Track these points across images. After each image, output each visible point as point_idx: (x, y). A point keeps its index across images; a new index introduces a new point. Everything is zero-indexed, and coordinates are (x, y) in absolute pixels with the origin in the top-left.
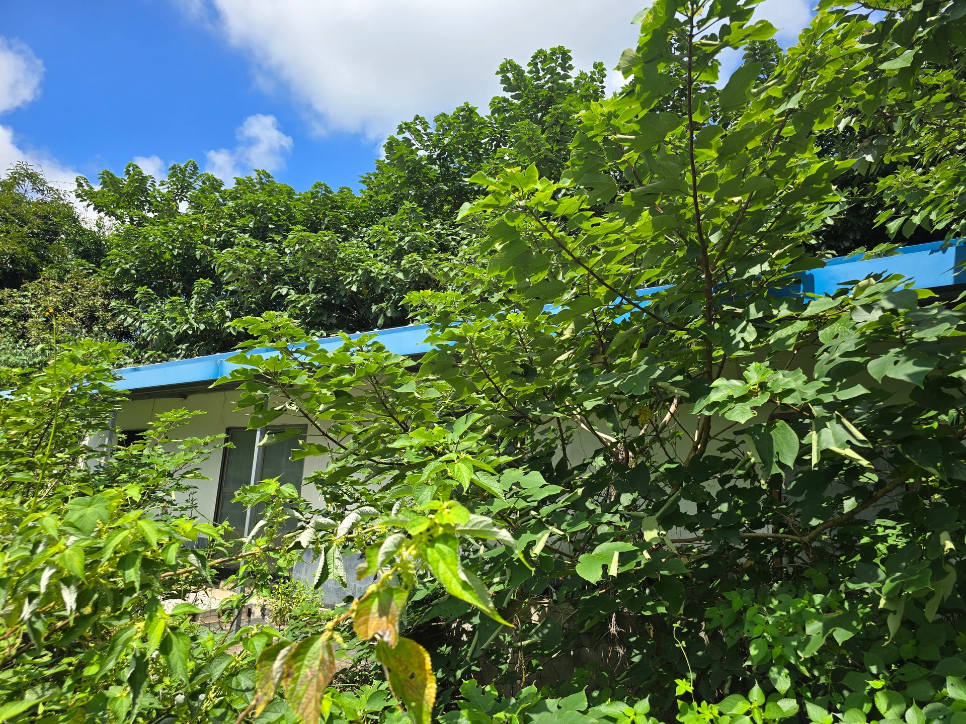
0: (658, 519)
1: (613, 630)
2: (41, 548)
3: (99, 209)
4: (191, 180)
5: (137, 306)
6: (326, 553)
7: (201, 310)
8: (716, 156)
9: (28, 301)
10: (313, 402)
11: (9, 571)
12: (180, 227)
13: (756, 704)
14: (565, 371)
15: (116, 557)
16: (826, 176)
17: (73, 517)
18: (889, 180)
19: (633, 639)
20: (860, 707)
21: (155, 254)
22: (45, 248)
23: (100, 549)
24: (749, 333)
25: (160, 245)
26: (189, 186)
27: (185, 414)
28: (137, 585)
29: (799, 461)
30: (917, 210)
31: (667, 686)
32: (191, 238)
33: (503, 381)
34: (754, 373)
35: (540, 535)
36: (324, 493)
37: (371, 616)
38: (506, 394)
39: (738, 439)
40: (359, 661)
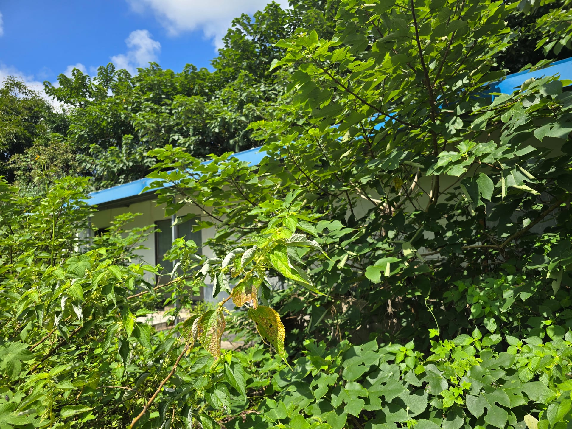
0: (411, 243)
1: (390, 310)
2: (57, 287)
3: (60, 99)
4: (112, 75)
5: (92, 157)
6: (217, 277)
7: (129, 154)
8: (428, 10)
9: (30, 160)
10: (201, 197)
11: (42, 301)
12: (109, 105)
13: (476, 339)
14: (348, 162)
15: (100, 288)
16: (500, 16)
17: (72, 268)
18: (545, 18)
19: (402, 314)
20: (538, 335)
21: (97, 123)
22: (33, 127)
23: (90, 284)
24: (458, 123)
25: (98, 118)
26: (111, 79)
27: (130, 216)
28: (115, 302)
29: (494, 198)
30: (563, 36)
31: (424, 337)
32: (117, 111)
33: (310, 171)
34: (464, 147)
35: (342, 257)
36: (215, 251)
37: (242, 295)
38: (314, 180)
39: (457, 192)
40: (248, 342)
